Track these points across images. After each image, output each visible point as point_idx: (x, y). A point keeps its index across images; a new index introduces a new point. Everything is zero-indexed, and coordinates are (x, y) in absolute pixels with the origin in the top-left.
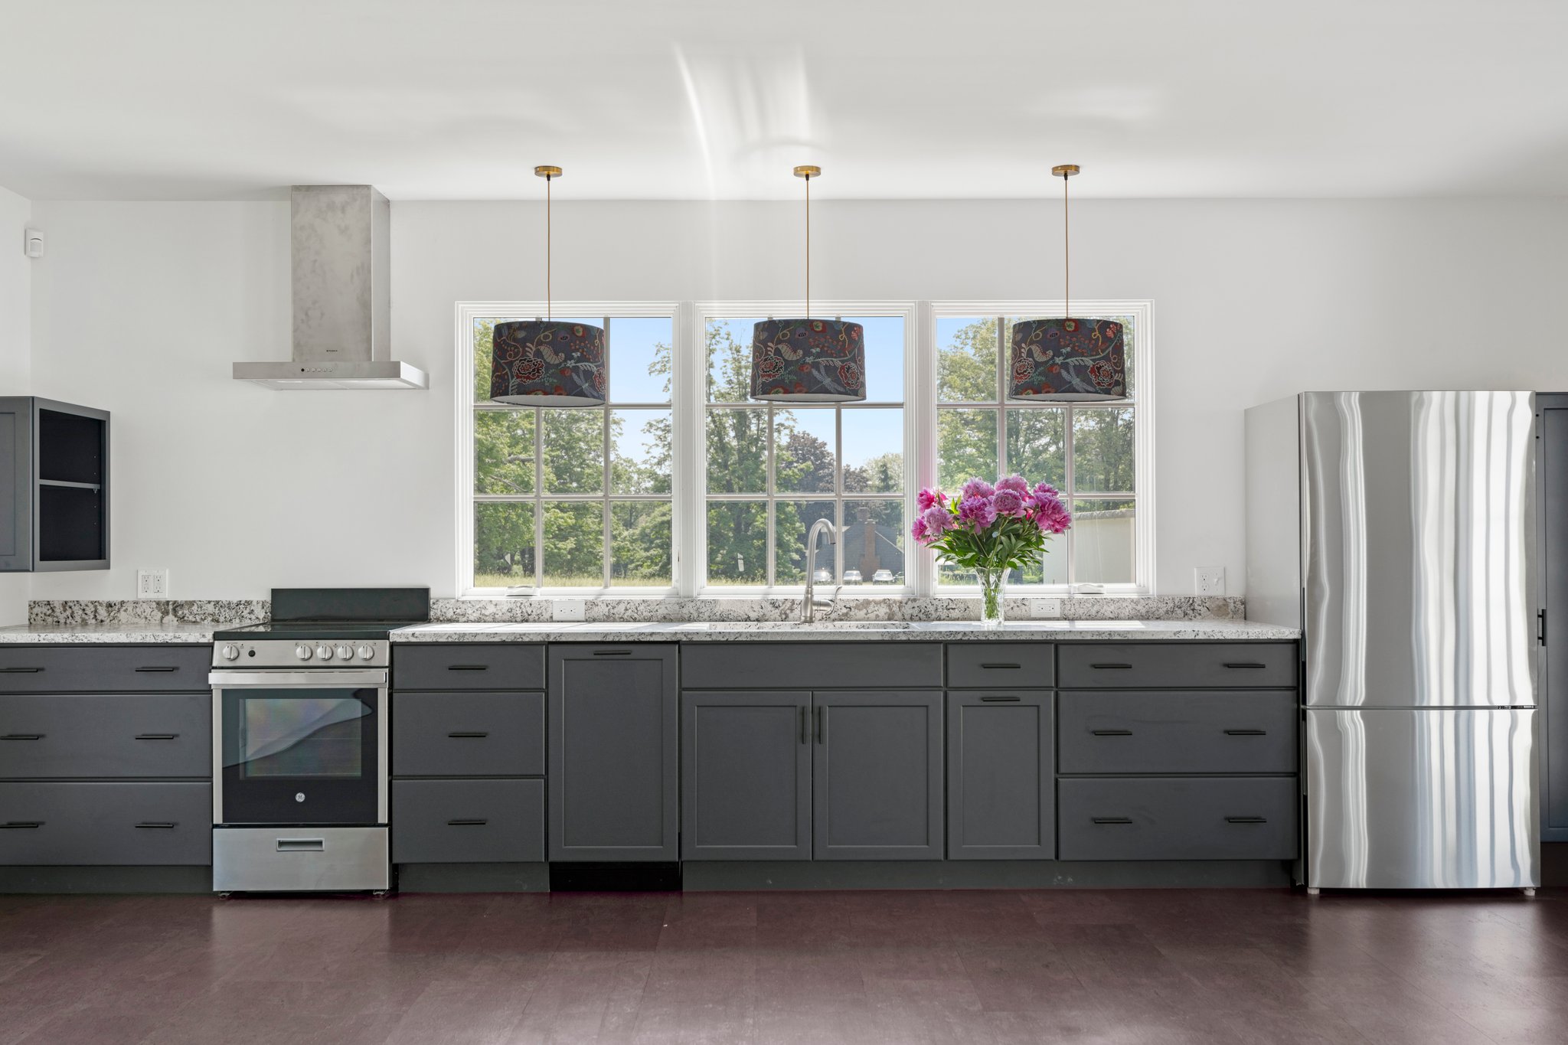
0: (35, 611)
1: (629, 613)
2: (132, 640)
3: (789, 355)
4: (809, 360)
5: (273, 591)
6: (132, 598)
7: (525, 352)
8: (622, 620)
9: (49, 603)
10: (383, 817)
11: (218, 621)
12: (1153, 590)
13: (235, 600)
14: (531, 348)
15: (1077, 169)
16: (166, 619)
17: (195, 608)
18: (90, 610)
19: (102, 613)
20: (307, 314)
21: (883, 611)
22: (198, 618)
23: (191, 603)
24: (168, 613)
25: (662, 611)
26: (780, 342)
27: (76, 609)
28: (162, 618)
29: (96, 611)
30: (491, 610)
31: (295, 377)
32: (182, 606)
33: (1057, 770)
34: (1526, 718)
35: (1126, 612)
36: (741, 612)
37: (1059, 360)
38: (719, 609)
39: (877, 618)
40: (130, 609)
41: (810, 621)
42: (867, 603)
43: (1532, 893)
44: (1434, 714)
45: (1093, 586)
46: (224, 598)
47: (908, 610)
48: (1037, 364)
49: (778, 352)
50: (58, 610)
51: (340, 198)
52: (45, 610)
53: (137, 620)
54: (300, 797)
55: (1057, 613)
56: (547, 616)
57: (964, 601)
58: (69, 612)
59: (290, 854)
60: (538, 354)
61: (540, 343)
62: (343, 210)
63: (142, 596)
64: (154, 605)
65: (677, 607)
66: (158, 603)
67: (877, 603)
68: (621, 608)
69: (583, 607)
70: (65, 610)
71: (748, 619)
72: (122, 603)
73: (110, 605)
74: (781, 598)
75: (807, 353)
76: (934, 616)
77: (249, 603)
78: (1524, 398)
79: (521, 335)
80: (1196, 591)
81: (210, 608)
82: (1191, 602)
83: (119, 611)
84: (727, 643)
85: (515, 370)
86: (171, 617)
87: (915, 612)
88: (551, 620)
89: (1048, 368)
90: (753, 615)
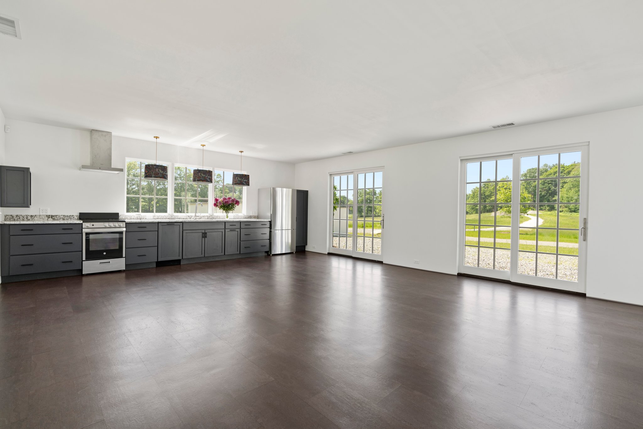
0: (7, 217)
1: (162, 218)
2: (61, 223)
3: (203, 176)
4: (206, 176)
5: (80, 213)
6: (39, 214)
7: (156, 170)
8: (160, 219)
9: (11, 215)
10: (124, 256)
11: (64, 219)
12: (245, 214)
13: (69, 215)
14: (157, 170)
15: (243, 152)
16: (49, 219)
17: (58, 217)
18: (25, 217)
19: (29, 218)
20: (96, 156)
21: (207, 217)
22: (58, 219)
23: (57, 216)
24: (49, 218)
25: (168, 217)
26: (201, 173)
27: (20, 217)
28: (48, 219)
29: (27, 217)
30: (133, 217)
31: (98, 169)
32: (54, 216)
33: (240, 240)
34: (290, 231)
35: (242, 218)
36: (183, 218)
37: (242, 180)
38: (179, 217)
39: (206, 219)
40: (38, 217)
41: (196, 219)
42: (204, 216)
43: (294, 253)
44: (278, 231)
45: (237, 214)
46: (66, 214)
47: (211, 217)
48: (239, 180)
49: (201, 175)
50: (14, 217)
51: (104, 134)
52: (10, 217)
53: (40, 219)
54: (105, 253)
55: (233, 218)
56: (145, 218)
57: (219, 216)
58: (18, 217)
59: (102, 265)
60: (159, 171)
61: (159, 169)
62: (105, 136)
63: (41, 214)
64: (46, 216)
65: (171, 217)
66: (47, 216)
67: (206, 216)
68: (160, 217)
69: (153, 217)
70: (17, 217)
71: (184, 219)
72: (36, 215)
73: (32, 216)
74: (190, 215)
75: (206, 175)
76: (215, 218)
77: (73, 216)
78: (291, 190)
79: (155, 167)
80: (251, 215)
81: (62, 217)
82: (251, 216)
83: (34, 217)
84: (191, 222)
85: (153, 173)
86: (50, 218)
87: (212, 218)
88: (146, 219)
89: (241, 181)
90: (185, 218)
